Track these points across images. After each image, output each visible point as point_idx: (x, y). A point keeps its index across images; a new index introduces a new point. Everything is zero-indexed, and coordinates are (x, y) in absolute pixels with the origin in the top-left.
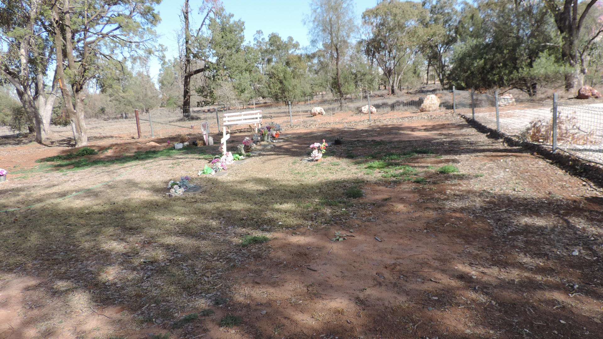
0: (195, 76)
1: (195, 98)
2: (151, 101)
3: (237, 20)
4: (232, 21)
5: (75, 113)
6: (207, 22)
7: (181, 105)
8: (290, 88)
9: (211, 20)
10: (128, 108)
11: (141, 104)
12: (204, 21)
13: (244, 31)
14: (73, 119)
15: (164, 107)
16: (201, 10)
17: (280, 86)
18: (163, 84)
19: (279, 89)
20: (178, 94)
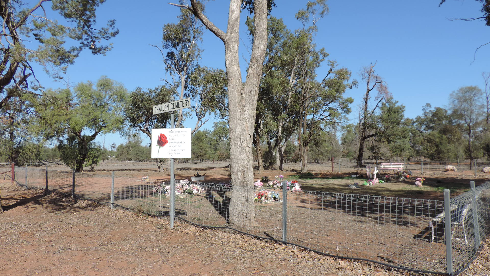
0: (368, 139)
1: (367, 154)
2: (335, 153)
3: (400, 105)
4: (397, 105)
5: (303, 156)
6: (380, 105)
7: (356, 157)
8: (445, 151)
9: (383, 104)
10: (320, 156)
11: (329, 155)
12: (378, 104)
13: (404, 112)
14: (302, 159)
15: (344, 158)
16: (377, 98)
17: (436, 149)
18: (345, 142)
19: (435, 151)
20: (355, 149)
